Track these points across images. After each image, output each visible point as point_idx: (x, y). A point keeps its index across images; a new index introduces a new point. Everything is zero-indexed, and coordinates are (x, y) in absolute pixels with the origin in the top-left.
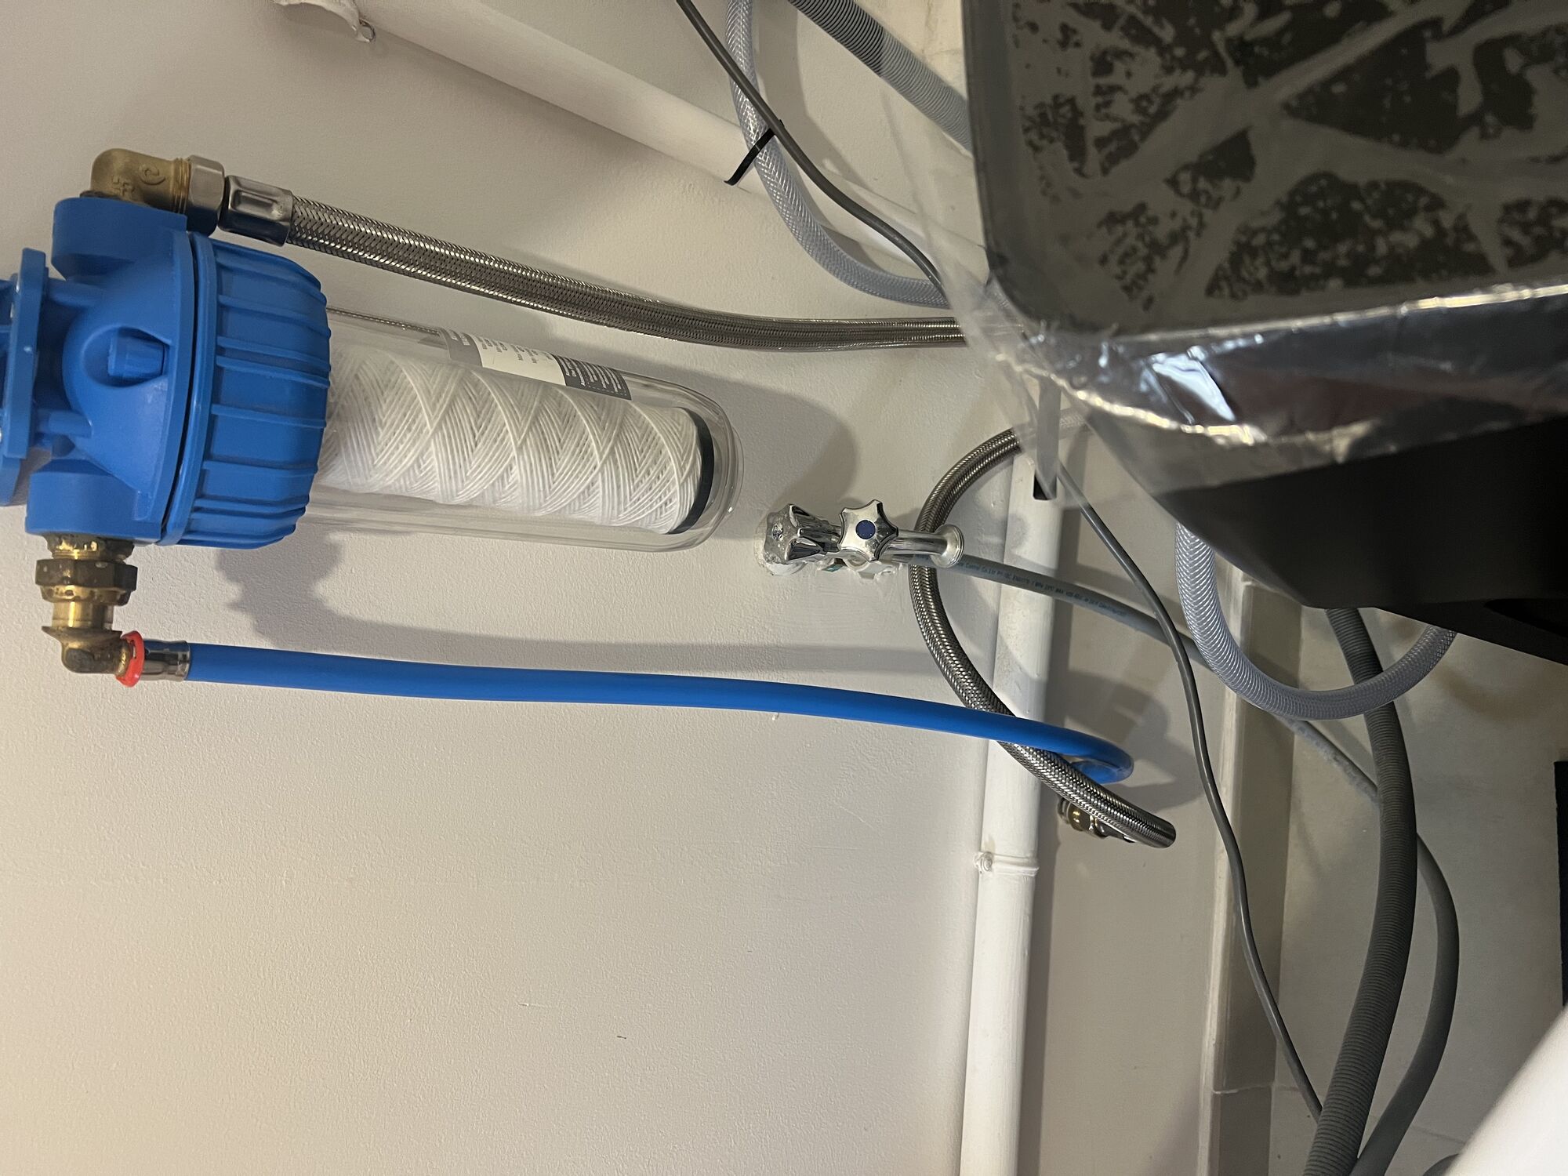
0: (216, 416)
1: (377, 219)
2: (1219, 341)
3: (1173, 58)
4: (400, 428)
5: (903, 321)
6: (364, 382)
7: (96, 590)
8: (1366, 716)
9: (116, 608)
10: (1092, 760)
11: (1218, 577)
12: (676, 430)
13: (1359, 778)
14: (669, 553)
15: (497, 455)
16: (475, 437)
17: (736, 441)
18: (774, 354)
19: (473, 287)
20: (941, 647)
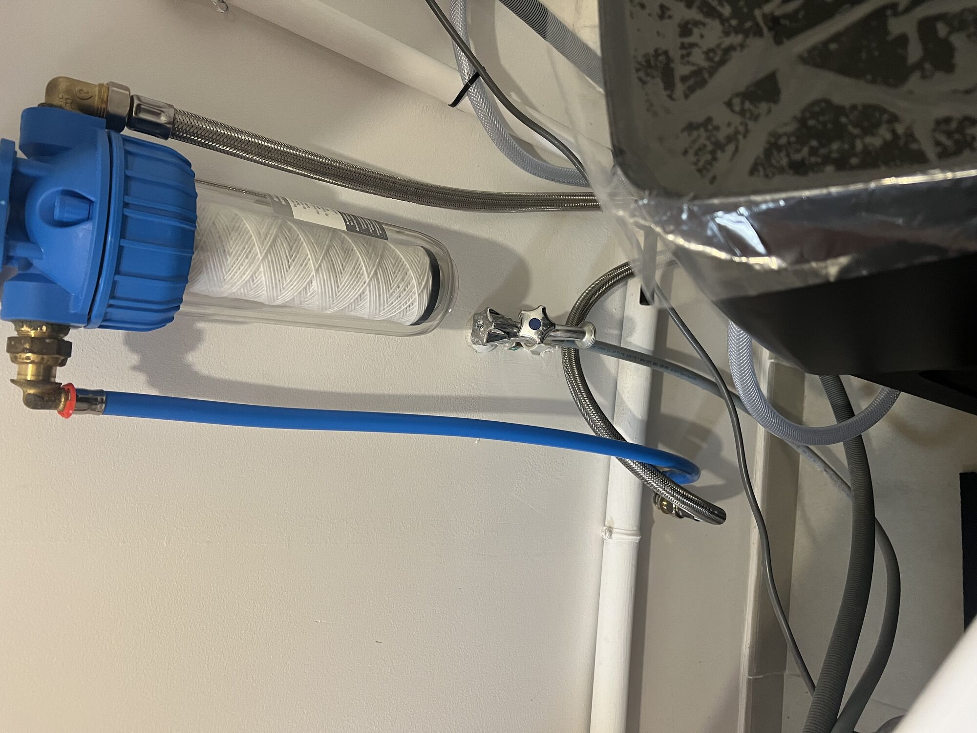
0: (123, 246)
1: (228, 124)
2: (757, 204)
3: (730, 25)
4: (241, 256)
5: (560, 194)
6: (218, 227)
7: (45, 357)
8: (844, 444)
9: (58, 368)
10: (674, 470)
11: (754, 356)
12: (416, 260)
13: (839, 482)
14: (411, 337)
15: (302, 274)
16: (288, 262)
17: (455, 267)
18: (479, 213)
19: (289, 168)
20: (581, 398)
